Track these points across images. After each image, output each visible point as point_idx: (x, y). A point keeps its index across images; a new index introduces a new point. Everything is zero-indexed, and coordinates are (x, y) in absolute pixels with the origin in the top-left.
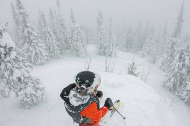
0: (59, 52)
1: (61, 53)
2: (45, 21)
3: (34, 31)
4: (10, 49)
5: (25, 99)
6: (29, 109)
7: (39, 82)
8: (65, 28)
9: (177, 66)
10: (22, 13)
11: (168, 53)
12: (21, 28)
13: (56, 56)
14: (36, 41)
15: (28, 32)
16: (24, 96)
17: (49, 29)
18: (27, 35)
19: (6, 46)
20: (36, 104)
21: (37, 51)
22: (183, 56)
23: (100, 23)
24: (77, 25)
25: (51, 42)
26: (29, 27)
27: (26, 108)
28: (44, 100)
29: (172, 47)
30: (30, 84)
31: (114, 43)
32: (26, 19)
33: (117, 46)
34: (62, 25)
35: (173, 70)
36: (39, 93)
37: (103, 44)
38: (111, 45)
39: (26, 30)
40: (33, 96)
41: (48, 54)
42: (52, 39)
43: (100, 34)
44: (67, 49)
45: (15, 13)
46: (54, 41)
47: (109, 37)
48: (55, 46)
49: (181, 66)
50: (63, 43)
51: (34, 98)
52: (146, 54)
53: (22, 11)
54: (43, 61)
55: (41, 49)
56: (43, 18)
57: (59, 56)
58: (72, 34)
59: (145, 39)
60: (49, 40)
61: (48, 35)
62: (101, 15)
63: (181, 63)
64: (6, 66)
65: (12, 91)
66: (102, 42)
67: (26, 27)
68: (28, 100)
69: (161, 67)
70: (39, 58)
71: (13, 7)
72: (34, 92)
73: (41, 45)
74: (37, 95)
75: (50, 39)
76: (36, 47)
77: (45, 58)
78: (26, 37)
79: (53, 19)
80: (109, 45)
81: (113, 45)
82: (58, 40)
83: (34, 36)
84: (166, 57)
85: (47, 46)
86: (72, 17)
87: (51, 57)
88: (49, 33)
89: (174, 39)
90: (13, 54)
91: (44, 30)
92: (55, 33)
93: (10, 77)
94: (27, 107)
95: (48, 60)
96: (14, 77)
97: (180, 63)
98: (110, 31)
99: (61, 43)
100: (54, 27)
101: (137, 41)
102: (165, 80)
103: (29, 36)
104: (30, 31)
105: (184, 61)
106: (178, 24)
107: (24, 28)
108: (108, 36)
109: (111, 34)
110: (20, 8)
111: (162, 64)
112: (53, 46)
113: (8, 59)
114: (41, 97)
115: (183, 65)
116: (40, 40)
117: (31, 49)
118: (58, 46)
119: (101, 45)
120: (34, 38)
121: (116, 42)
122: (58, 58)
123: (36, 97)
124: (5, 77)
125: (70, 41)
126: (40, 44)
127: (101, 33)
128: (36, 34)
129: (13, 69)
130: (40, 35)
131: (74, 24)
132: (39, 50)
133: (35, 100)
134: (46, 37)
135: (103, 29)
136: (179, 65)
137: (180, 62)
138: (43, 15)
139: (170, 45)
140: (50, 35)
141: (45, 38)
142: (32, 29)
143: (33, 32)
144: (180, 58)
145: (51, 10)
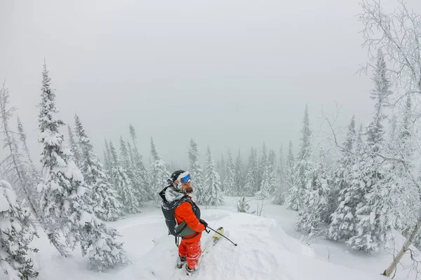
0: (137, 203)
1: (141, 206)
2: (115, 158)
3: (101, 170)
4: (78, 183)
5: (97, 257)
6: (103, 271)
7: (115, 232)
8: (143, 169)
9: (312, 196)
10: (83, 142)
11: (297, 184)
12: (83, 164)
13: (133, 210)
14: (105, 186)
15: (93, 171)
16: (95, 253)
17: (121, 169)
18: (92, 175)
19: (72, 179)
20: (112, 267)
21: (106, 199)
22: (317, 180)
23: (193, 158)
24: (161, 163)
25: (125, 188)
26: (94, 165)
27: (98, 271)
28: (124, 261)
29: (302, 173)
30: (103, 235)
31: (216, 185)
32: (90, 152)
33: (223, 190)
34: (140, 164)
35: (308, 203)
36: (115, 252)
37: (200, 188)
38: (214, 188)
39: (90, 169)
40: (107, 254)
41: (122, 205)
42: (126, 184)
43: (195, 173)
44: (150, 199)
45: (73, 142)
46: (130, 187)
47: (209, 176)
48: (132, 194)
49: (318, 194)
50: (142, 190)
51: (108, 256)
52: (267, 194)
53: (83, 139)
54: (116, 216)
55: (112, 198)
56: (113, 152)
57: (139, 210)
58: (155, 176)
59: (262, 173)
60: (122, 185)
61: (120, 178)
62: (194, 145)
63: (317, 191)
64: (72, 205)
65: (78, 243)
66: (199, 185)
67: (90, 163)
68: (101, 258)
69: (291, 206)
70: (110, 211)
71: (70, 134)
72: (109, 250)
73: (112, 191)
74: (113, 253)
75: (124, 184)
76: (105, 194)
77: (119, 211)
78: (90, 178)
79: (125, 154)
80: (210, 189)
81: (215, 187)
82: (136, 186)
83: (101, 177)
84: (297, 190)
85: (119, 194)
86: (153, 151)
87: (127, 211)
88: (121, 174)
89: (303, 162)
90: (82, 191)
91: (114, 170)
92: (130, 176)
93: (77, 220)
94: (100, 268)
95: (122, 215)
96: (82, 223)
97: (315, 192)
98: (209, 167)
99: (139, 190)
100: (128, 166)
101: (252, 179)
102: (300, 221)
103: (93, 178)
104: (96, 170)
105: (320, 187)
106: (305, 139)
107: (86, 165)
108: (207, 176)
109: (211, 172)
110: (82, 134)
111: (292, 201)
112: (128, 194)
113: (74, 196)
114: (118, 256)
115: (321, 193)
116: (109, 184)
117: (98, 197)
118: (135, 194)
119: (199, 189)
120: (101, 180)
121: (220, 183)
122: (137, 212)
123: (112, 256)
124: (70, 221)
125: (153, 187)
126: (110, 190)
127: (197, 172)
128: (104, 175)
129: (81, 211)
130: (109, 177)
131: (157, 161)
132: (109, 199)
133: (110, 260)
134: (117, 180)
135: (199, 167)
136: (314, 195)
137: (314, 189)
138: (113, 148)
139: (298, 172)
140: (124, 178)
141: (116, 182)
142: (98, 167)
143: (99, 172)
144: (314, 184)
145: (122, 141)
